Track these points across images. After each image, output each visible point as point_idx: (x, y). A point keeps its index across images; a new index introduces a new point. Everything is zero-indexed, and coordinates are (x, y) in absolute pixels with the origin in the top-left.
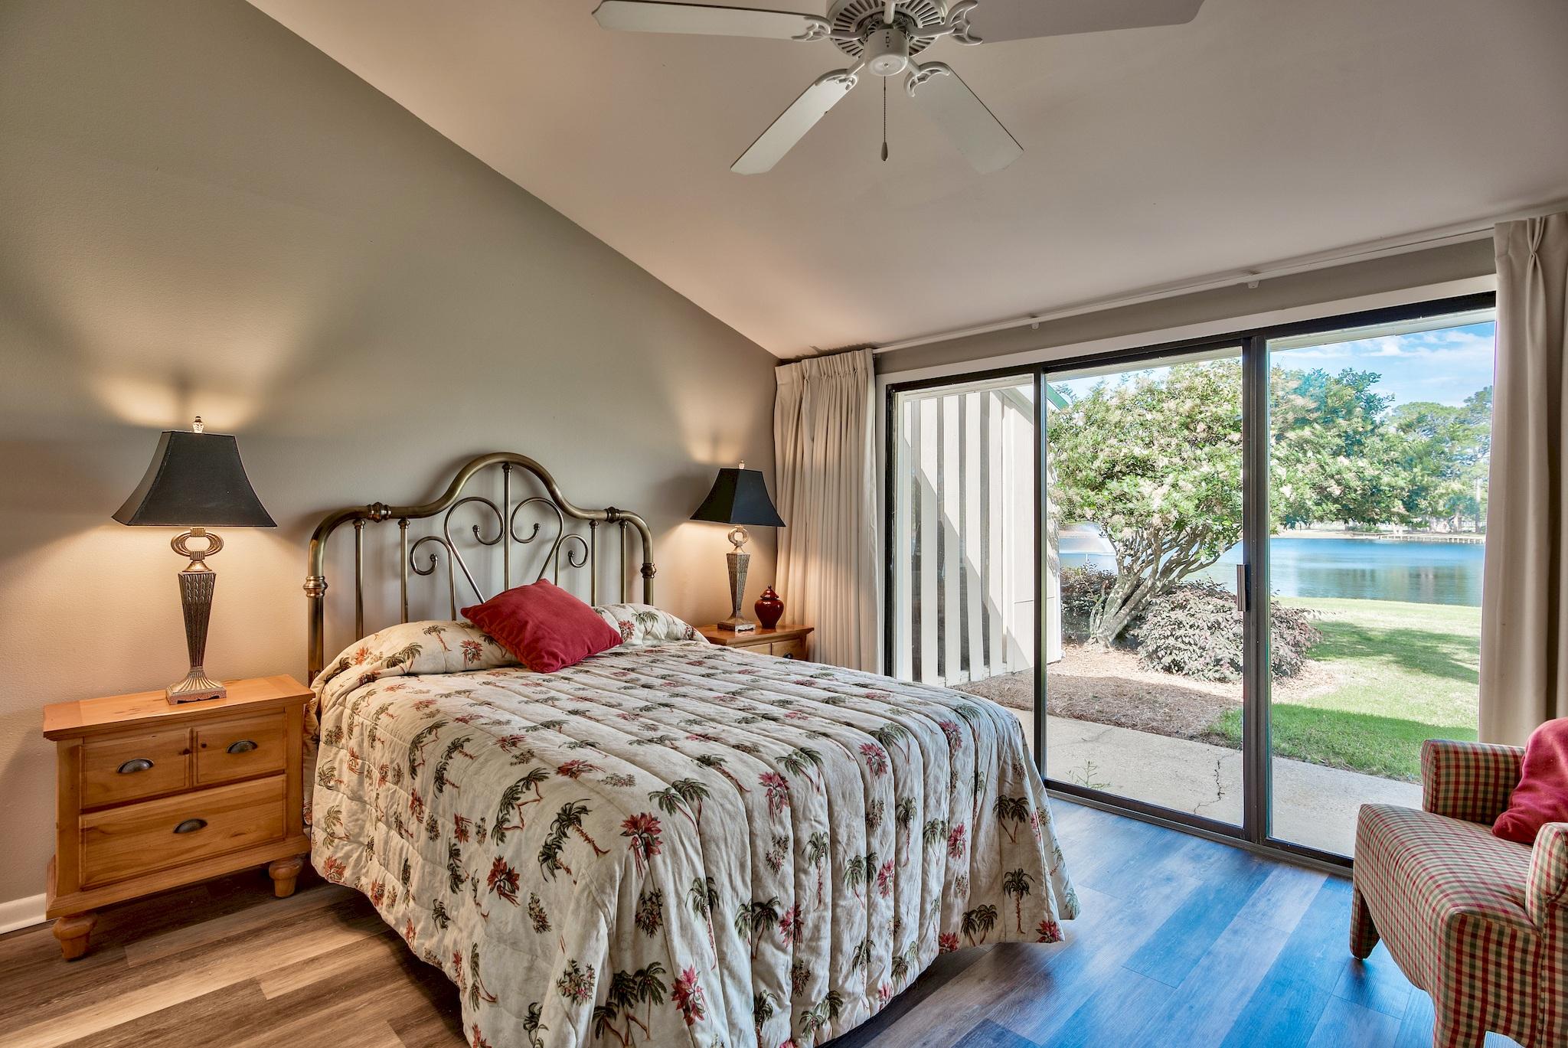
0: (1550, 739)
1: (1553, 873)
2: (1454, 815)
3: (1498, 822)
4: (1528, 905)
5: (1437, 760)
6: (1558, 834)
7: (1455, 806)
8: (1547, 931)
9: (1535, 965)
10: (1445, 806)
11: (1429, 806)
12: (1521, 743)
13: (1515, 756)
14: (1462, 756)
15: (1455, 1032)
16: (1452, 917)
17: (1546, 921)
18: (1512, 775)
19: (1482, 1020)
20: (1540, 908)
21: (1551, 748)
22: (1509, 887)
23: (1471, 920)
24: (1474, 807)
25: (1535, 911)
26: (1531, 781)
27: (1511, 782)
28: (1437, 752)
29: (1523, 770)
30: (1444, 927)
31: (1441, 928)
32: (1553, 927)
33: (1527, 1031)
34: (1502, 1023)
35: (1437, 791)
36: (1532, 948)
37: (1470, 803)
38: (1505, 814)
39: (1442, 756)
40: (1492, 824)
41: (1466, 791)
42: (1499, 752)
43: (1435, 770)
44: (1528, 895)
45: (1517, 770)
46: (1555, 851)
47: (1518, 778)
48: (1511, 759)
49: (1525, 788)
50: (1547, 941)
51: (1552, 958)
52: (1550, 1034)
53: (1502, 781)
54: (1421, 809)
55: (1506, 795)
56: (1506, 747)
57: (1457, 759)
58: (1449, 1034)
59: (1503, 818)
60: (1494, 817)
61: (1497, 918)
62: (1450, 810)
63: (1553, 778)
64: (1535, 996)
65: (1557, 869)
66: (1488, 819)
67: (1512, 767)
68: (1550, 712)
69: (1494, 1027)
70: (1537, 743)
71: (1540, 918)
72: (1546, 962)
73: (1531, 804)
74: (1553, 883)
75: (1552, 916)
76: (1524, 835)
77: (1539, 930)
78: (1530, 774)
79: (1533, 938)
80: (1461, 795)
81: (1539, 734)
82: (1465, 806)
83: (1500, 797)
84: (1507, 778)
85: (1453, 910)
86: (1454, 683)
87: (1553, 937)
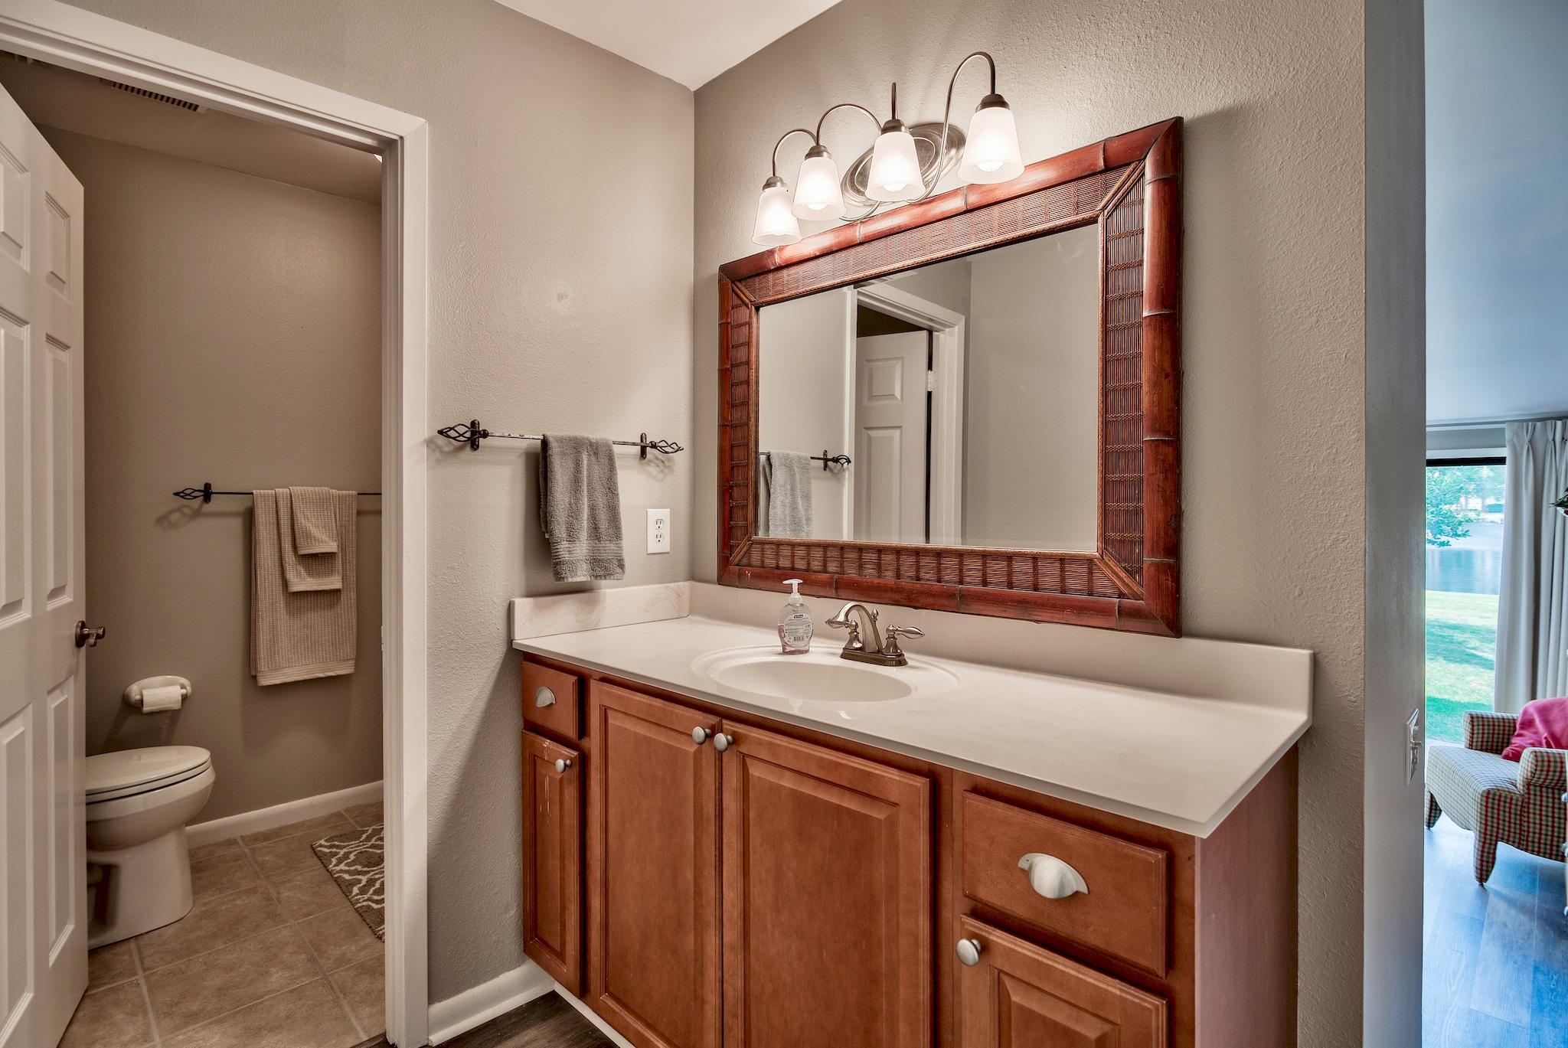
0: (1532, 710)
1: (1529, 769)
2: (1481, 750)
3: (1504, 752)
4: (1518, 785)
5: (1472, 721)
6: (1532, 752)
7: (1482, 746)
8: (1527, 796)
9: (1521, 811)
10: (1477, 746)
11: (1468, 746)
12: (1517, 714)
13: (1514, 720)
14: (1485, 720)
15: (1484, 843)
16: (1484, 791)
17: (1526, 791)
18: (1512, 729)
19: (1497, 837)
20: (1524, 786)
21: (1532, 715)
22: (1509, 779)
23: (1492, 792)
24: (1492, 746)
25: (1521, 787)
26: (1522, 732)
27: (1512, 733)
28: (1472, 718)
29: (1518, 726)
30: (1480, 796)
31: (1478, 798)
32: (1529, 794)
33: (1517, 840)
34: (1506, 837)
35: (1472, 738)
36: (1520, 803)
37: (1490, 744)
38: (1508, 748)
39: (1475, 720)
40: (1501, 754)
41: (1488, 738)
42: (1505, 717)
43: (1471, 726)
44: (1518, 781)
45: (1515, 727)
46: (1530, 760)
47: (1515, 730)
48: (1512, 721)
49: (1520, 735)
50: (1527, 800)
51: (1528, 808)
52: (1527, 841)
53: (1506, 732)
54: (1463, 747)
55: (1509, 739)
56: (1509, 715)
57: (1483, 721)
58: (1481, 844)
59: (1507, 750)
60: (1502, 751)
61: (1504, 791)
62: (1479, 748)
63: (1533, 730)
64: (1521, 825)
65: (1531, 768)
66: (1499, 752)
67: (1512, 725)
68: (1533, 696)
69: (1502, 840)
70: (1525, 712)
71: (1523, 790)
72: (1526, 810)
73: (1521, 743)
74: (1529, 774)
75: (1528, 789)
76: (1516, 757)
77: (1523, 795)
78: (1522, 728)
79: (1520, 799)
80: (1485, 740)
81: (1526, 708)
82: (1487, 745)
83: (1505, 741)
84: (1509, 731)
85: (1484, 789)
86: (1469, 668)
87: (1529, 799)
